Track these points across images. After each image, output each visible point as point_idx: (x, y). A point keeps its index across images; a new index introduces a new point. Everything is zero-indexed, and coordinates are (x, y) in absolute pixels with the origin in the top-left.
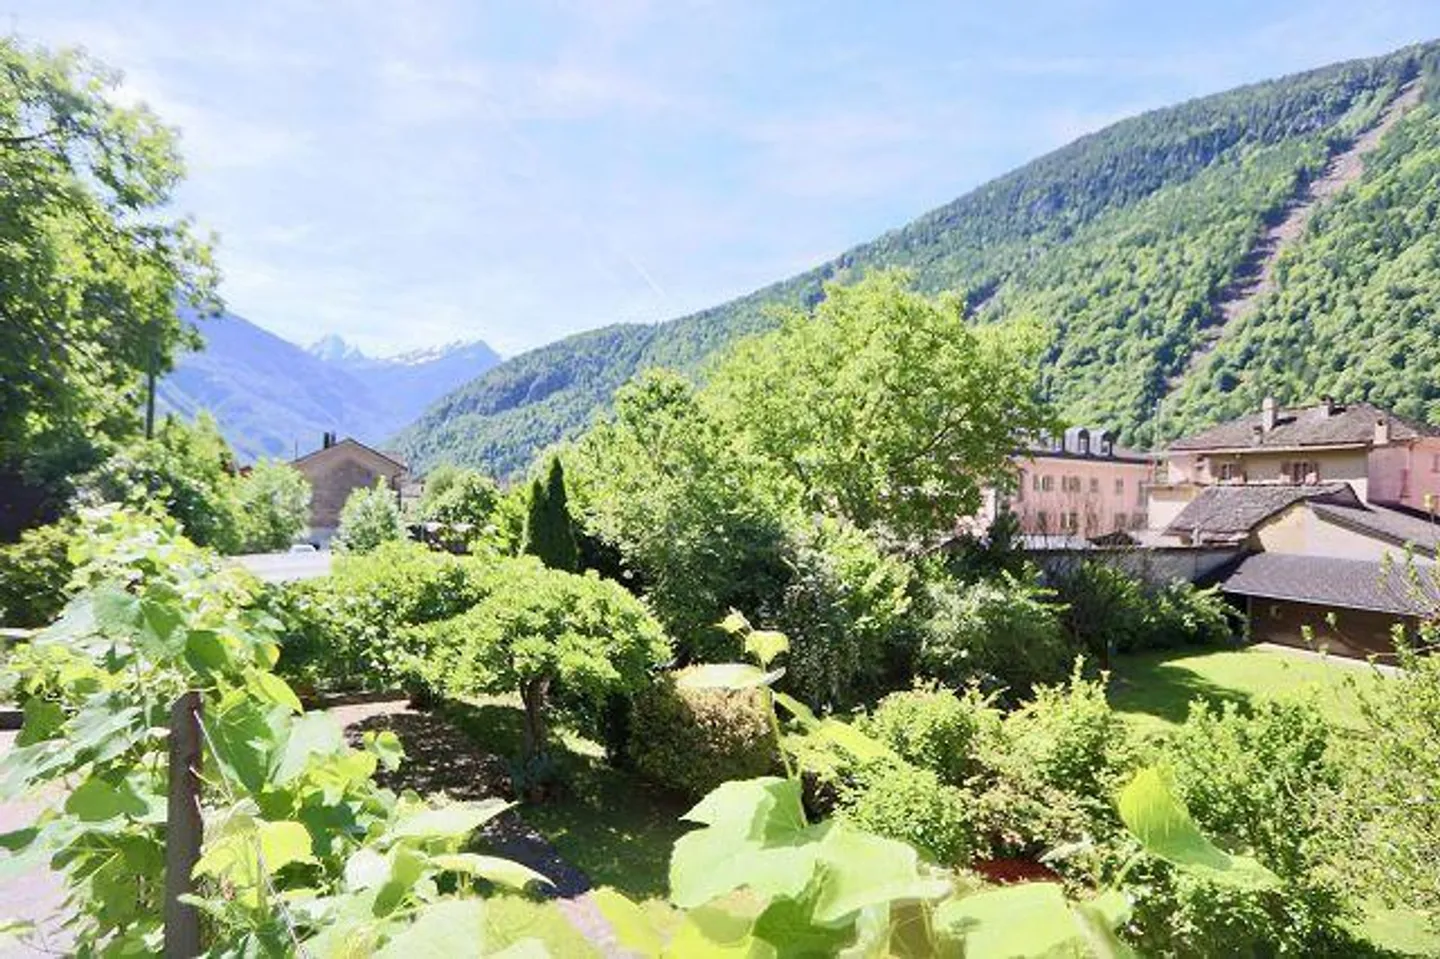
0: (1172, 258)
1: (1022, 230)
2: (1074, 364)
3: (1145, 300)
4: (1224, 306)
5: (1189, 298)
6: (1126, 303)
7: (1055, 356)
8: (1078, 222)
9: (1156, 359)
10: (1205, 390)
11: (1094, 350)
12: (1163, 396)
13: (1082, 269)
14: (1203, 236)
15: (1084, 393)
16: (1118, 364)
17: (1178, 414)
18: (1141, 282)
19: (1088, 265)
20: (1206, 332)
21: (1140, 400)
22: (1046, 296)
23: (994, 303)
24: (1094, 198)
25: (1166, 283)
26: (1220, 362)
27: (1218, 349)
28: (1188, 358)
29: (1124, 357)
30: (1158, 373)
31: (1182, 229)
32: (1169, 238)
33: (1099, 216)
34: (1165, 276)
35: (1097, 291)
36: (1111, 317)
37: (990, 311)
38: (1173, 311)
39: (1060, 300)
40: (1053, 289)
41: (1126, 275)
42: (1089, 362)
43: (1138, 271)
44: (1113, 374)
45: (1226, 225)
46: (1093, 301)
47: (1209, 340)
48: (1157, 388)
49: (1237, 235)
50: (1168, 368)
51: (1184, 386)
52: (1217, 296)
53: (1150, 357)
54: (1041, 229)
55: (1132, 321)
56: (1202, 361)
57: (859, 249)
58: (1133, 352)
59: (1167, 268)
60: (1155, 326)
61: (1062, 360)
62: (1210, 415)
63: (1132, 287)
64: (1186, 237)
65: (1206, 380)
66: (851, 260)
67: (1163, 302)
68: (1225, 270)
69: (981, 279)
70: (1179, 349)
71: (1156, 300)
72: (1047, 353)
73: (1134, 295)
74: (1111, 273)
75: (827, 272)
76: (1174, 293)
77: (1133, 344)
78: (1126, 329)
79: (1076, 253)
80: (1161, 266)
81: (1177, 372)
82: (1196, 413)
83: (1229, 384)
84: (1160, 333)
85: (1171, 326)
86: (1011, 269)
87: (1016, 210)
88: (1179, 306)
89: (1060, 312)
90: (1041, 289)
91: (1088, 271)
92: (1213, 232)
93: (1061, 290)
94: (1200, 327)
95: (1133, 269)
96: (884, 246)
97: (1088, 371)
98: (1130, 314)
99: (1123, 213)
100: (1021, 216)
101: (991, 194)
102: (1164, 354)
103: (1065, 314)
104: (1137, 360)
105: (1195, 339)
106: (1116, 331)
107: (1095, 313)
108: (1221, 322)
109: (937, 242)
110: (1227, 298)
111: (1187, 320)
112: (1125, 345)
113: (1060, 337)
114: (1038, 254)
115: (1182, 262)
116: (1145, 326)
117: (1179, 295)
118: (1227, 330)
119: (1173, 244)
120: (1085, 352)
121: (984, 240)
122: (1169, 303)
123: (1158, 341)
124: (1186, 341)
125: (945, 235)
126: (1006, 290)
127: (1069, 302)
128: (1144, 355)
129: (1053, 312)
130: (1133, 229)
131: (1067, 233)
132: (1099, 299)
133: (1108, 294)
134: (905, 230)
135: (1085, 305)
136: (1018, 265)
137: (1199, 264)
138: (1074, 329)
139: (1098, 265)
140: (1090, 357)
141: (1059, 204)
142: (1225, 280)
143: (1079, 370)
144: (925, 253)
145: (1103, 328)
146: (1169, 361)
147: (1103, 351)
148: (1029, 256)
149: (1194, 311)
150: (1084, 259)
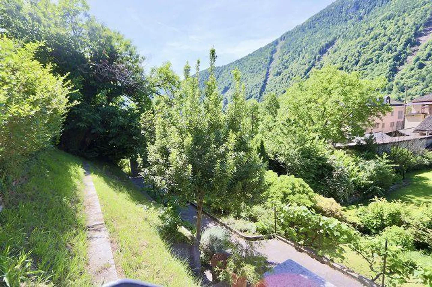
0: (400, 23)
1: (344, 19)
2: (364, 65)
3: (390, 40)
4: (420, 38)
5: (406, 37)
6: (382, 42)
7: (357, 63)
8: (364, 14)
9: (394, 60)
10: (412, 69)
11: (371, 59)
12: (396, 72)
13: (367, 31)
14: (412, 14)
15: (367, 74)
16: (380, 63)
17: (402, 79)
18: (388, 33)
19: (369, 29)
20: (413, 49)
21: (388, 75)
22: (354, 42)
23: (335, 46)
24: (371, 4)
25: (398, 32)
26: (418, 59)
27: (418, 54)
28: (406, 58)
29: (382, 61)
30: (395, 64)
31: (404, 12)
32: (399, 16)
33: (373, 11)
34: (397, 30)
35: (372, 38)
36: (377, 47)
37: (334, 49)
38: (400, 43)
39: (358, 43)
40: (357, 39)
41: (383, 31)
42: (369, 63)
43: (387, 30)
44: (377, 67)
45: (422, 8)
46: (371, 42)
47: (415, 51)
48: (394, 70)
49: (426, 11)
50: (398, 63)
51: (404, 69)
52: (418, 35)
53: (392, 60)
54: (351, 18)
55: (385, 47)
56: (411, 59)
57: (287, 33)
58: (385, 59)
59: (399, 27)
60: (393, 48)
61: (360, 64)
62: (414, 78)
63: (385, 35)
64: (406, 14)
65: (413, 66)
66: (284, 37)
67: (397, 39)
68: (421, 25)
69: (330, 39)
70: (403, 56)
71: (394, 39)
72: (354, 62)
73: (386, 38)
74: (377, 31)
75: (276, 43)
76: (401, 36)
77: (385, 56)
78: (383, 51)
79: (364, 25)
80: (396, 26)
81: (402, 64)
82: (409, 78)
83: (421, 66)
84: (396, 51)
85: (400, 48)
86: (340, 34)
87: (342, 12)
88: (403, 40)
89: (359, 47)
90: (352, 40)
91: (369, 31)
92: (416, 12)
93: (359, 40)
94: (410, 47)
95: (385, 29)
96: (295, 31)
97: (369, 67)
98: (384, 45)
99: (382, 8)
100: (344, 14)
101: (333, 8)
102: (397, 58)
103: (361, 48)
104: (387, 61)
105: (409, 51)
106: (379, 51)
107: (371, 46)
108: (418, 44)
109: (314, 27)
110: (421, 35)
111: (406, 45)
112: (382, 56)
113: (359, 56)
114: (350, 27)
115: (404, 24)
116: (390, 49)
117: (403, 36)
118: (421, 47)
119: (401, 17)
120: (368, 60)
121: (331, 24)
122: (399, 40)
123: (395, 54)
124: (405, 52)
125: (317, 24)
126: (339, 41)
127: (362, 43)
128: (389, 59)
129: (356, 47)
130: (385, 15)
131: (361, 18)
132: (373, 41)
133: (376, 39)
134: (303, 25)
135: (368, 44)
136: (343, 32)
137: (411, 24)
138: (364, 52)
139: (372, 29)
140: (369, 62)
141: (358, 8)
142: (421, 29)
143: (366, 67)
144: (309, 32)
145: (374, 51)
146: (399, 60)
147: (374, 60)
148: (347, 29)
149: (409, 41)
150: (367, 27)
